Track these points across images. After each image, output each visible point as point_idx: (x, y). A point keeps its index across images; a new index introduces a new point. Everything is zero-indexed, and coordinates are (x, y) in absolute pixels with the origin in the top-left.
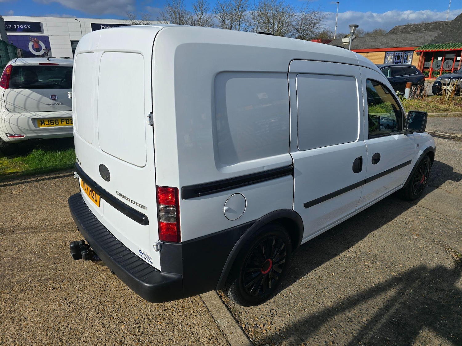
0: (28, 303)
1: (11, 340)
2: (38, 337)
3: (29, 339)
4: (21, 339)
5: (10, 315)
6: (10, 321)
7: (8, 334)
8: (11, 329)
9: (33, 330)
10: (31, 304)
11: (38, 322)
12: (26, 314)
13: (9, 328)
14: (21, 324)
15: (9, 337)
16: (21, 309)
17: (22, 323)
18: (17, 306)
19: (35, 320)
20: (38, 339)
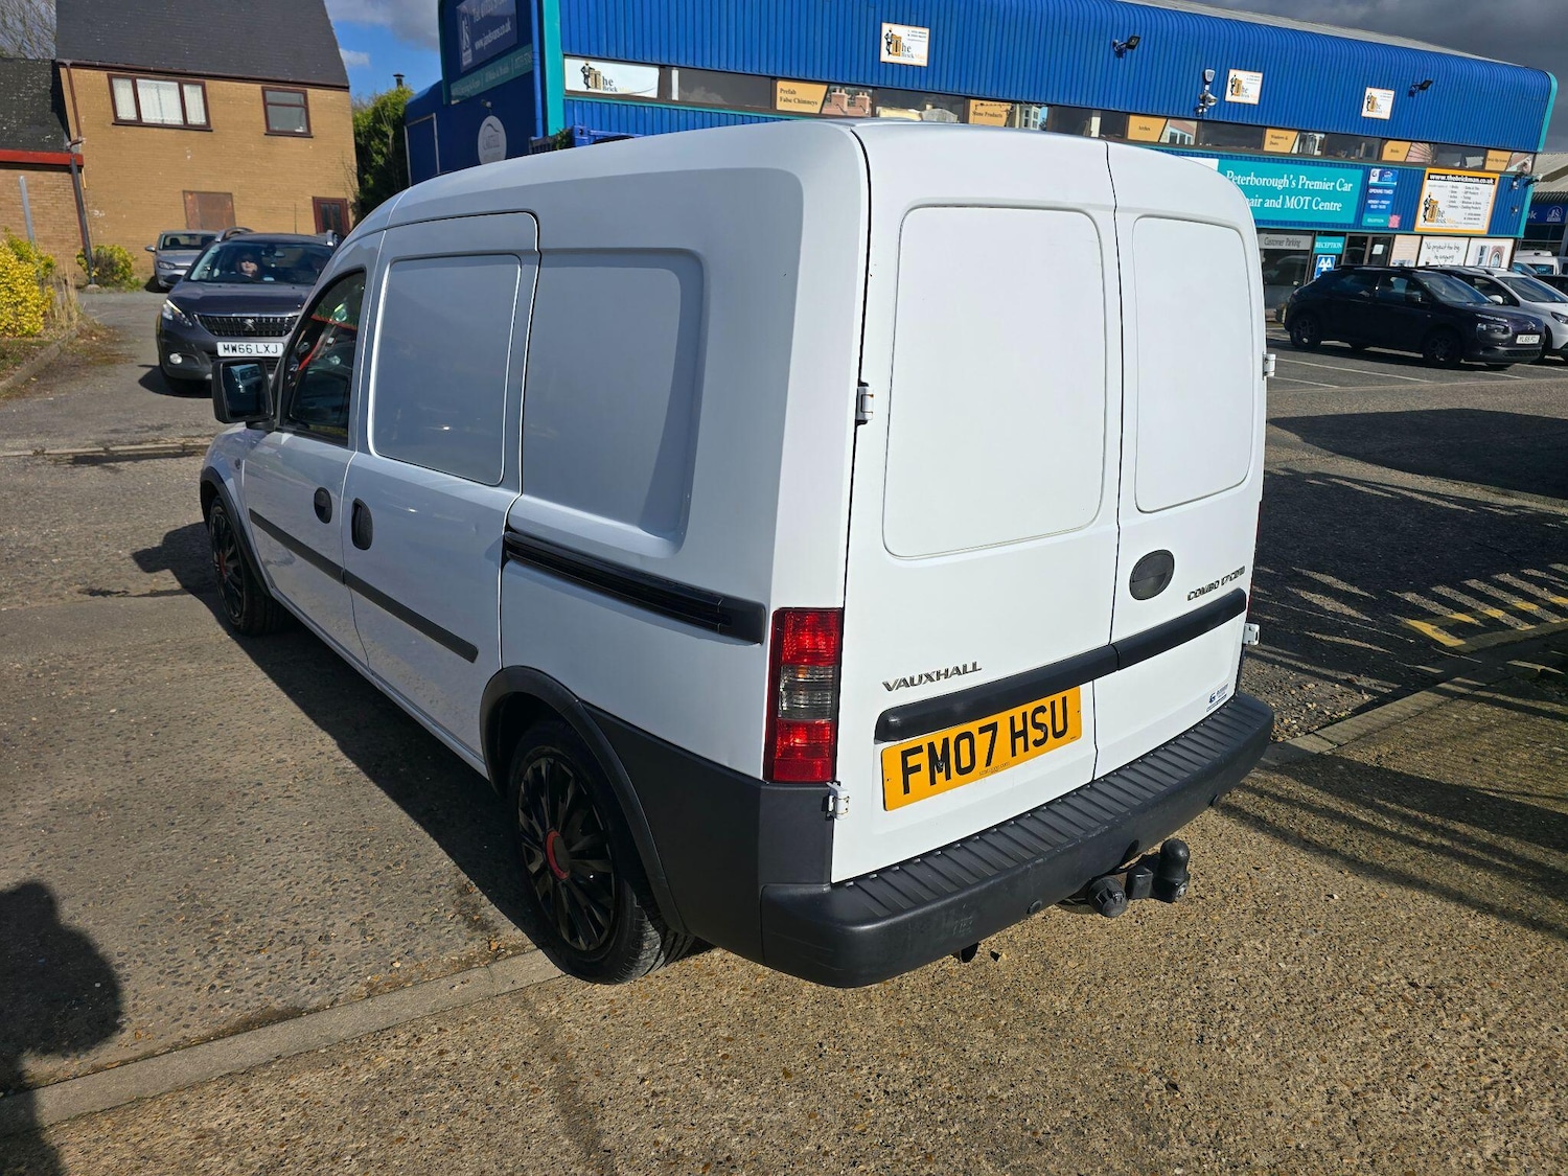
0: (1275, 1122)
1: (1413, 1088)
2: (1359, 1042)
3: (1380, 1054)
4: (1394, 1068)
5: (1350, 1138)
6: (1367, 1125)
7: (1404, 1103)
8: (1386, 1107)
9: (1350, 1060)
10: (1272, 1108)
11: (1319, 1061)
12: (1317, 1100)
13: (1388, 1113)
14: (1355, 1094)
15: (1412, 1096)
16: (1308, 1125)
17: (1351, 1095)
18: (1305, 1143)
19: (1317, 1071)
20: (1365, 1039)
